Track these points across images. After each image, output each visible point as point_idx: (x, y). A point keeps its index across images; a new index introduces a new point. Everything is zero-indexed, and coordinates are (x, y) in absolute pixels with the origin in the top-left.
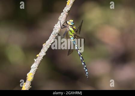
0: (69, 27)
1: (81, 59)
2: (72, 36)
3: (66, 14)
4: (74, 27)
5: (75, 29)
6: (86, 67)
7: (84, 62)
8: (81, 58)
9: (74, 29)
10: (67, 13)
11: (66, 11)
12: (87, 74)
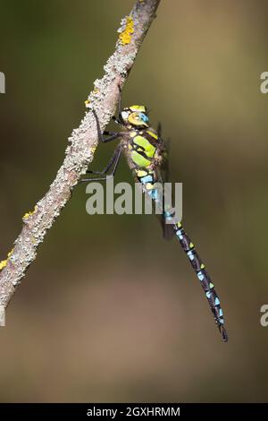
0: (133, 134)
1: (192, 257)
2: (144, 169)
3: (116, 81)
4: (151, 133)
5: (157, 141)
6: (212, 290)
7: (203, 271)
8: (190, 253)
9: (151, 140)
10: (123, 80)
11: (121, 69)
12: (221, 318)
